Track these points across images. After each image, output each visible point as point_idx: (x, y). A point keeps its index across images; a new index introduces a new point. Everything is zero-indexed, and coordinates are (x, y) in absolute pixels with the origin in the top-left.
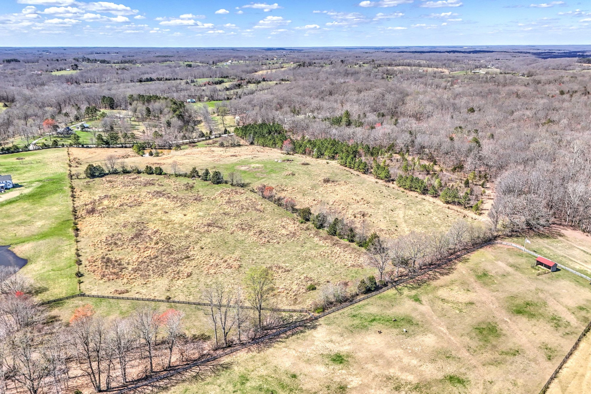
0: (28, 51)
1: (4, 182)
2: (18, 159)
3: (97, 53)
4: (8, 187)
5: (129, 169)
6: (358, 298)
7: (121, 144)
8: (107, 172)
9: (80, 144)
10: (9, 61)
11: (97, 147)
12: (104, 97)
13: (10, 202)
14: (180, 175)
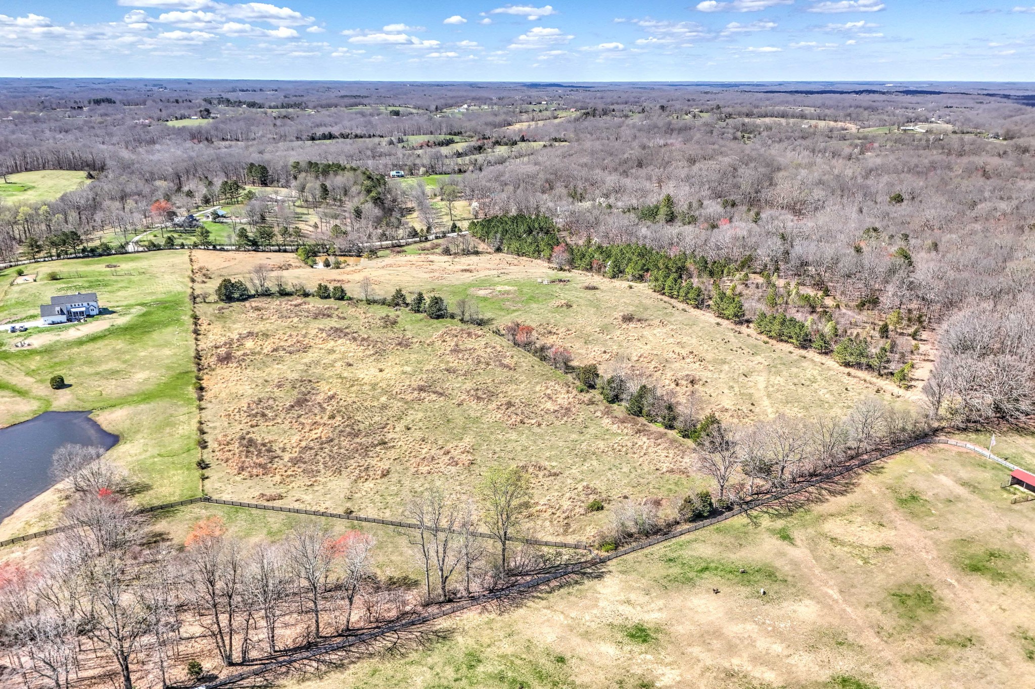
0: (129, 86)
1: (85, 304)
2: (108, 266)
3: (243, 91)
4: (92, 313)
5: (289, 289)
6: (679, 528)
7: (278, 245)
8: (253, 292)
9: (209, 243)
10: (98, 102)
11: (237, 250)
12: (252, 165)
13: (94, 339)
14: (375, 302)
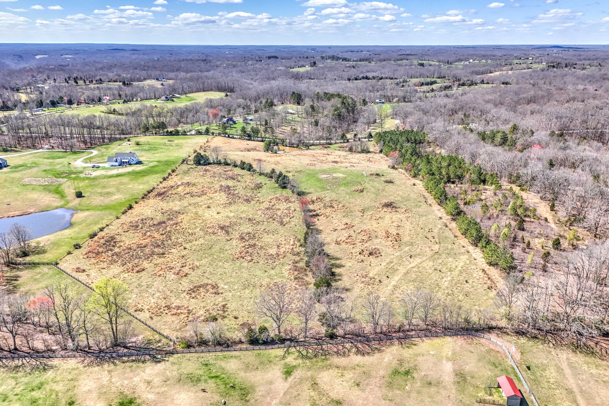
2: (169, 141)
3: (352, 52)
4: (132, 163)
5: (229, 162)
6: (240, 346)
7: (262, 137)
8: (212, 162)
9: (226, 133)
10: (270, 58)
11: (240, 138)
12: (294, 93)
14: (263, 174)
